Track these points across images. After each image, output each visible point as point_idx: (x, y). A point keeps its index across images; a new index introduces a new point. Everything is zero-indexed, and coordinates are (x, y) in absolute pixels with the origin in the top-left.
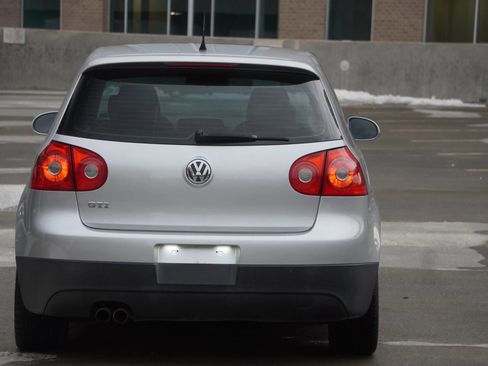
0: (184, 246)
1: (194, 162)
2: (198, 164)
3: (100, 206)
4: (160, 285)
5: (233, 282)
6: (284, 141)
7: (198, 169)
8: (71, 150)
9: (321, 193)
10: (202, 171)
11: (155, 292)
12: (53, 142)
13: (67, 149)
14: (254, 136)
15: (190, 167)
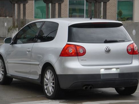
0: (106, 69)
2: (108, 48)
3: (84, 60)
5: (118, 78)
6: (124, 41)
7: (108, 49)
9: (133, 54)
10: (109, 50)
11: (100, 81)
12: (67, 44)
13: (74, 46)
14: (118, 40)
15: (106, 49)
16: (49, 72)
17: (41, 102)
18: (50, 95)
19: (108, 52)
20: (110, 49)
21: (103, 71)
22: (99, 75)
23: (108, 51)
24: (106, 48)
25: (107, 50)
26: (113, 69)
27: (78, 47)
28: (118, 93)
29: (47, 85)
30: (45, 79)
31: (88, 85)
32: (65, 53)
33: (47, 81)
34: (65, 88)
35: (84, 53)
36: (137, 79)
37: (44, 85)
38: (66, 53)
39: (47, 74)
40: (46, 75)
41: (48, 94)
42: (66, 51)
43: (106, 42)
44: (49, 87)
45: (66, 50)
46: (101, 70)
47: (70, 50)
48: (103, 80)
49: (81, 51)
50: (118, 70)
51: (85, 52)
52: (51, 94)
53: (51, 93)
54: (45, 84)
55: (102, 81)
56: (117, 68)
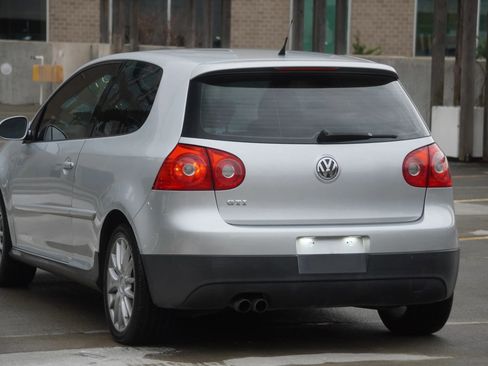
0: (319, 238)
1: (323, 160)
2: (327, 161)
3: (238, 204)
4: (302, 275)
5: (364, 271)
6: (393, 138)
7: (328, 166)
8: (207, 152)
9: (427, 184)
10: (331, 168)
11: (296, 282)
12: (179, 145)
13: (201, 151)
14: (370, 135)
15: (320, 165)
16: (120, 243)
17: (82, 355)
18: (122, 330)
19: (328, 176)
20: (335, 165)
21: (306, 247)
22: (291, 261)
23: (329, 173)
24: (322, 163)
25: (325, 168)
26: (347, 240)
27: (216, 157)
28: (385, 329)
29: (114, 292)
30: (111, 270)
31: (252, 296)
32: (169, 179)
33: (116, 279)
34: (169, 306)
35: (239, 177)
36: (442, 277)
37: (108, 290)
38: (176, 177)
39: (115, 253)
40: (113, 255)
41: (117, 326)
42: (174, 171)
43: (324, 139)
44: (119, 300)
45: (174, 167)
46: (302, 240)
47: (188, 166)
48: (306, 279)
49: (228, 171)
50: (367, 242)
51: (241, 173)
52: (126, 324)
53: (125, 320)
54: (110, 286)
55: (303, 281)
56: (362, 237)
